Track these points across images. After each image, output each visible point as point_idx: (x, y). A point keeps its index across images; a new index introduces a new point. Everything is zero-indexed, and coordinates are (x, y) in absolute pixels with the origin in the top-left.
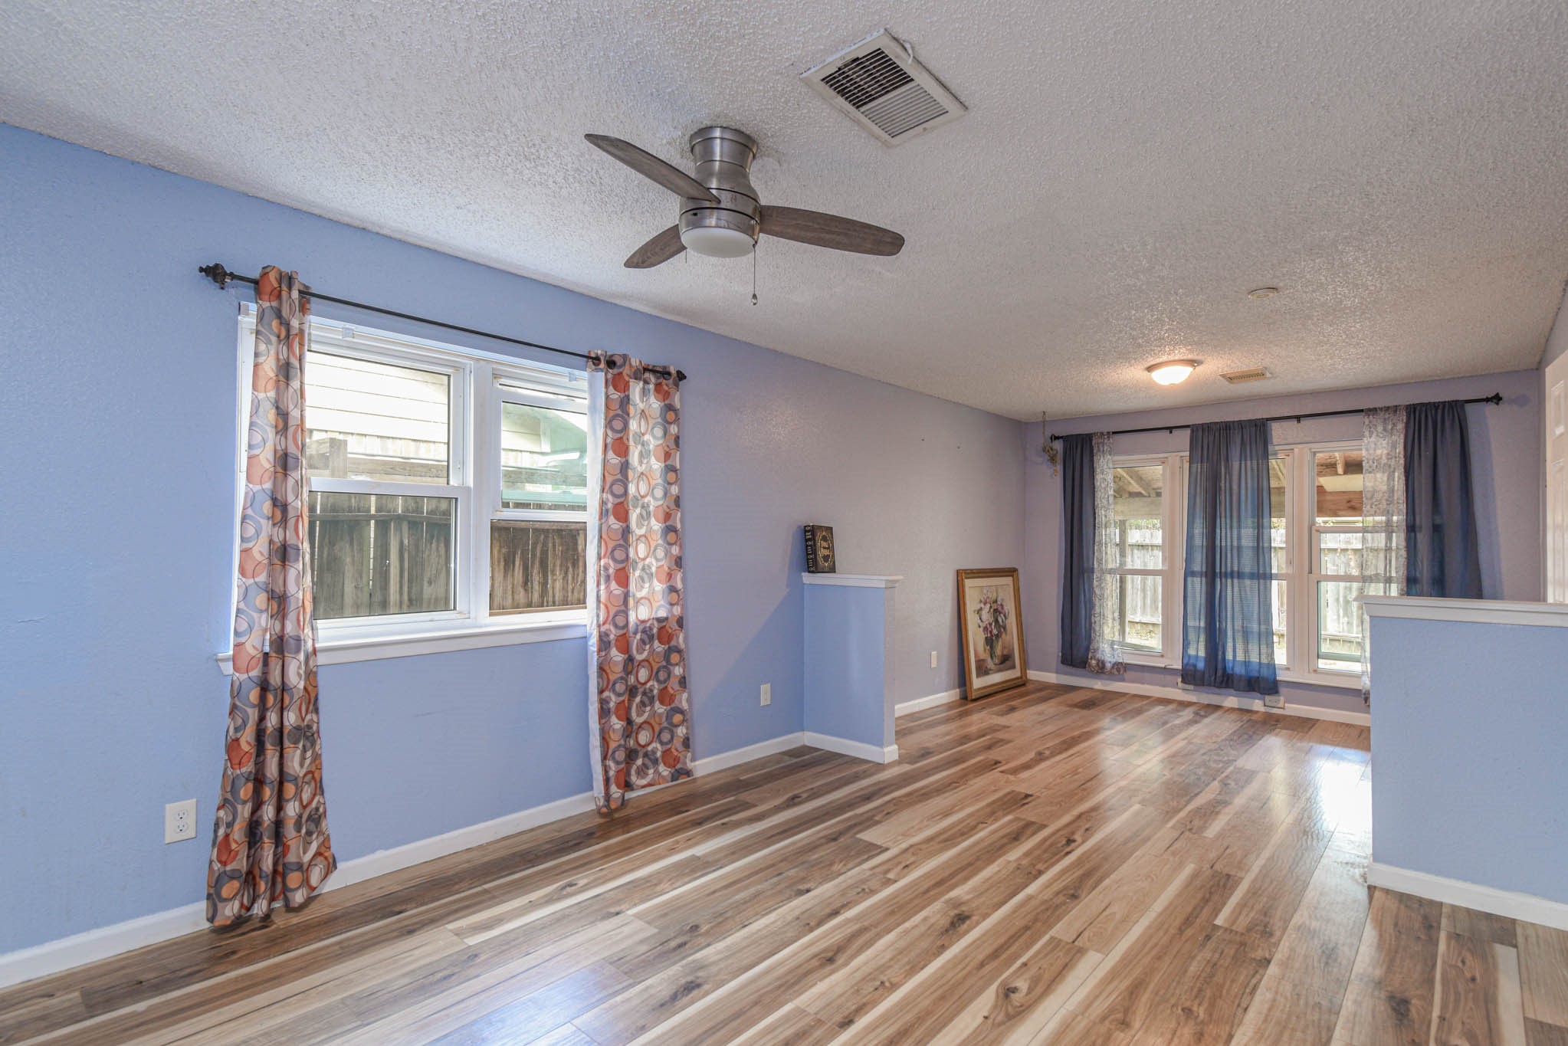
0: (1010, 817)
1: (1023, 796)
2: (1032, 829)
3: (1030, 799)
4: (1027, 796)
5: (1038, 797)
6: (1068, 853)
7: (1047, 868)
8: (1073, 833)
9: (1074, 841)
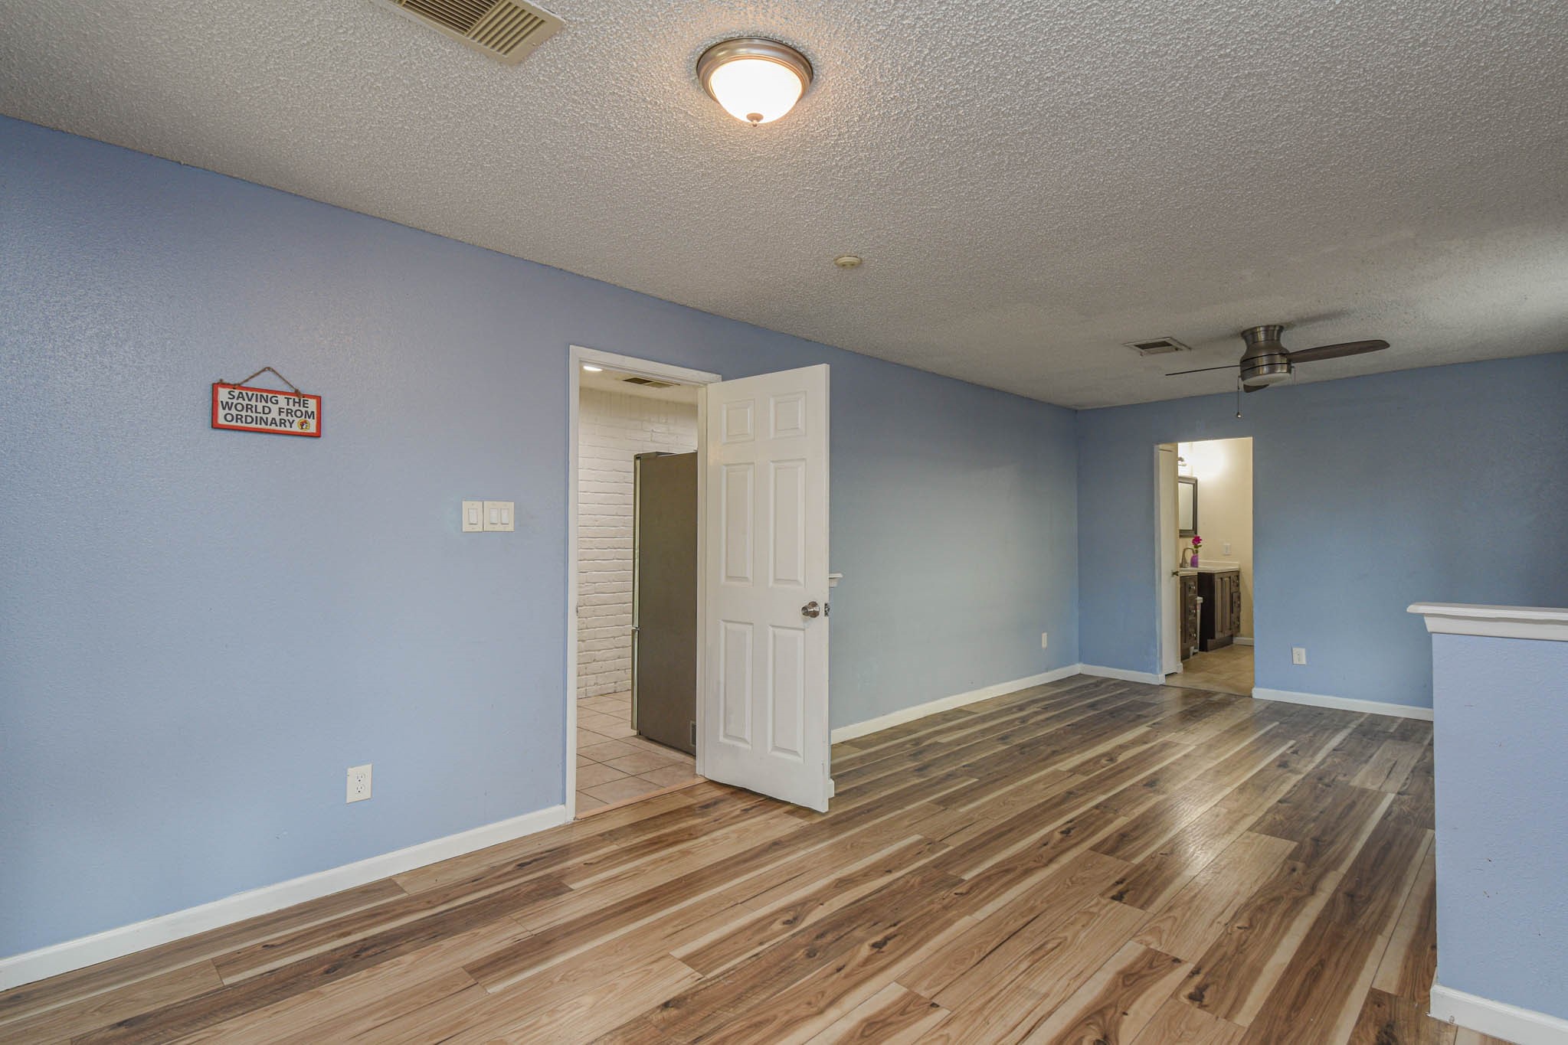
0: (1137, 861)
1: (1126, 897)
2: (1106, 847)
3: (1114, 892)
4: (1119, 897)
5: (1102, 895)
6: (1071, 821)
7: (1090, 810)
8: (1062, 840)
9: (1062, 832)
